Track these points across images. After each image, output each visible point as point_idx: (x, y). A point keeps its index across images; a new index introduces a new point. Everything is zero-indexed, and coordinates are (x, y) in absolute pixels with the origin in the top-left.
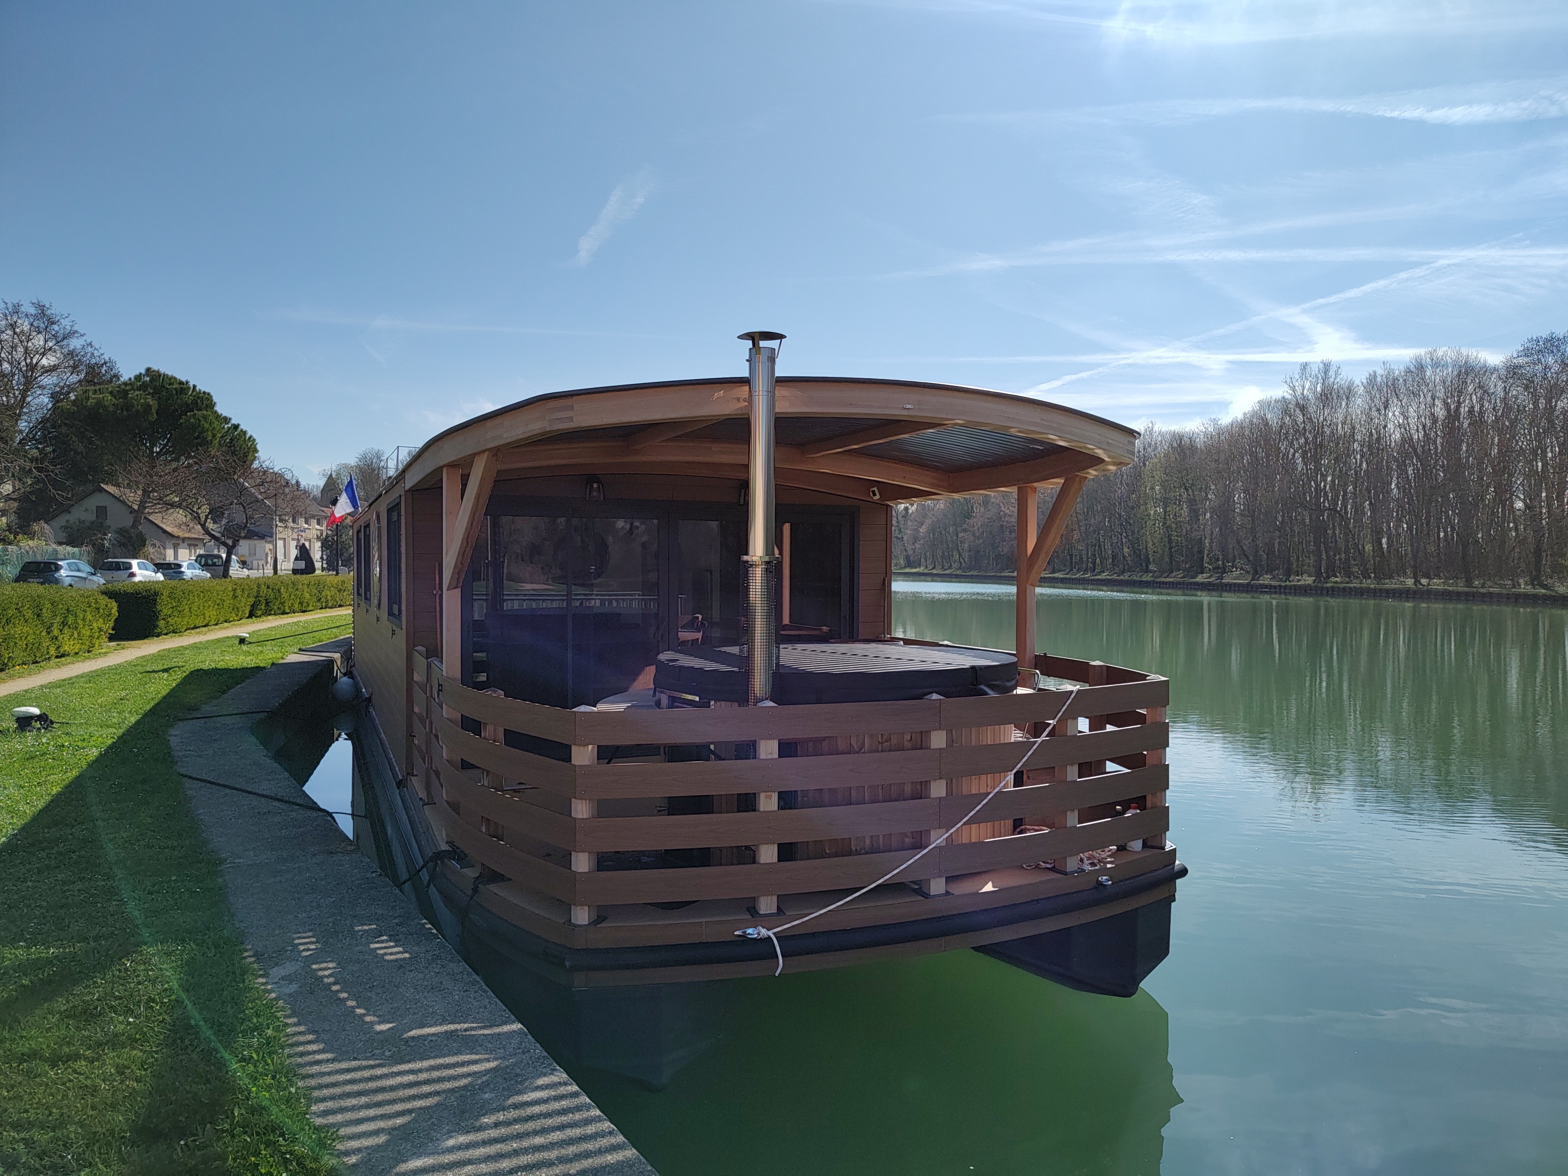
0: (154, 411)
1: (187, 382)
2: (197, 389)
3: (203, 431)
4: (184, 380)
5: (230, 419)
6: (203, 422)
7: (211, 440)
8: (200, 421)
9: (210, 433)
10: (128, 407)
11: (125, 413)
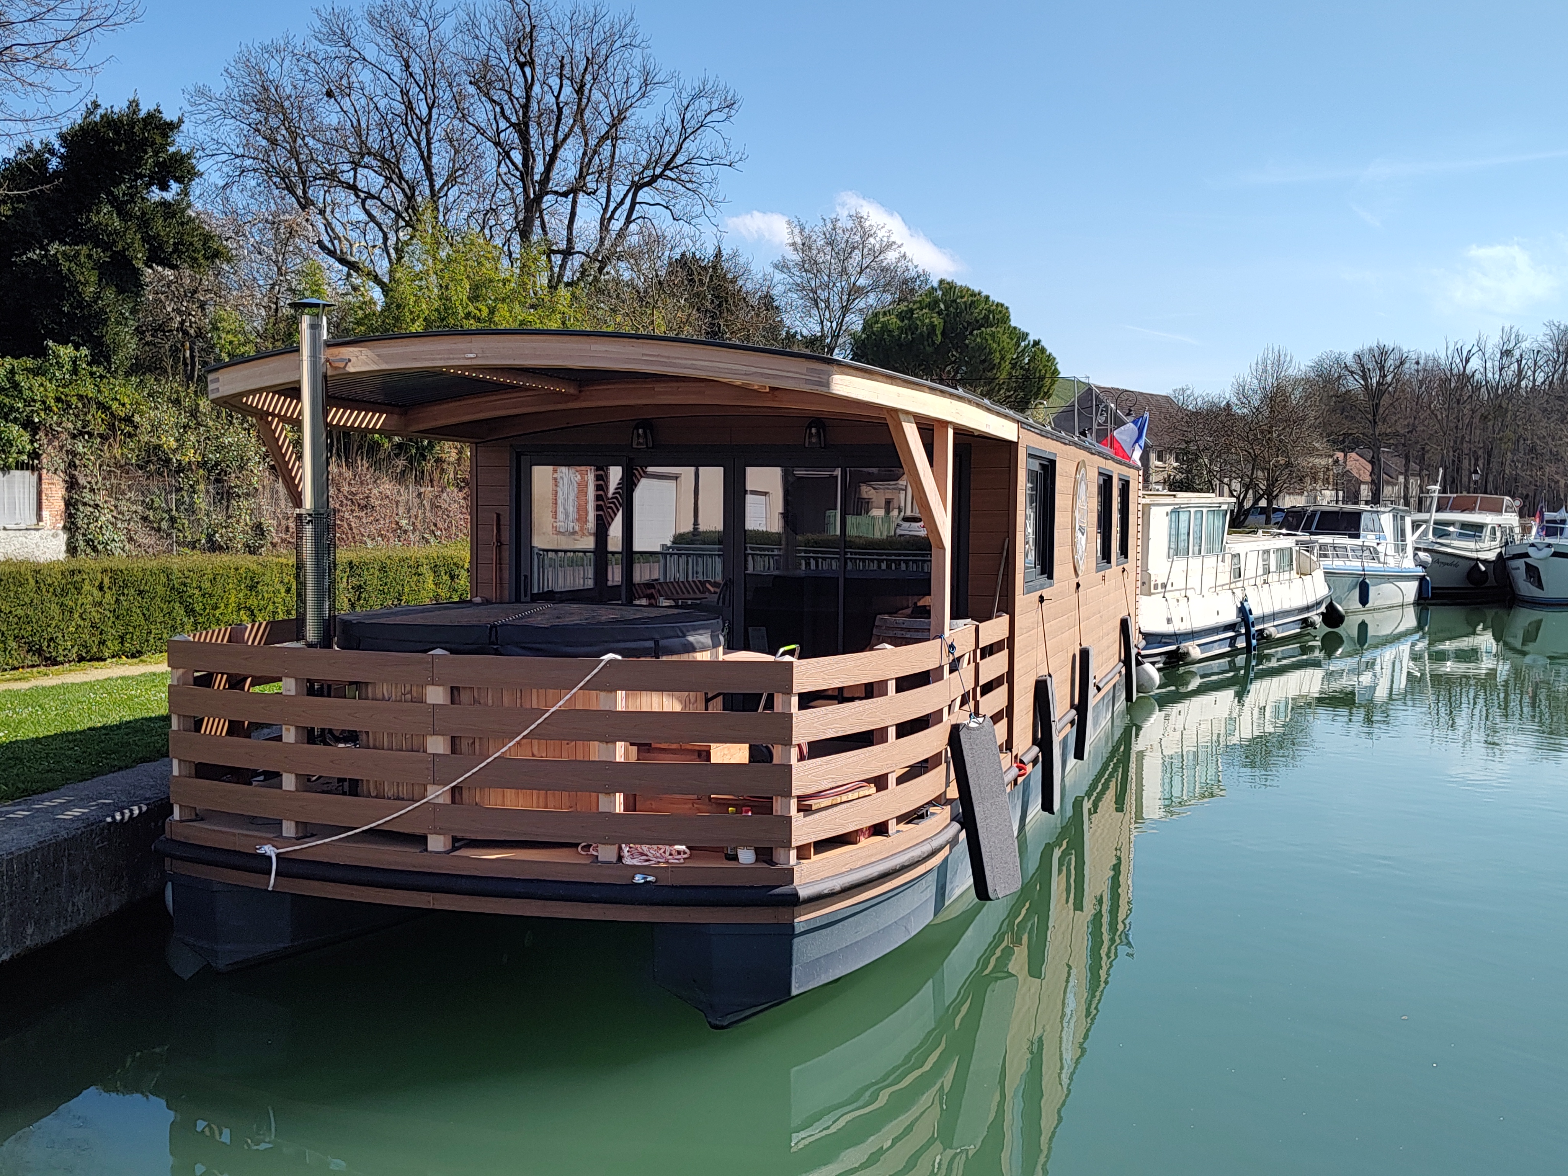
0: (938, 332)
1: (979, 294)
2: (991, 299)
3: (990, 353)
4: (977, 290)
5: (1027, 334)
6: (990, 342)
7: (999, 363)
8: (987, 340)
9: (998, 354)
10: (912, 329)
11: (909, 337)
